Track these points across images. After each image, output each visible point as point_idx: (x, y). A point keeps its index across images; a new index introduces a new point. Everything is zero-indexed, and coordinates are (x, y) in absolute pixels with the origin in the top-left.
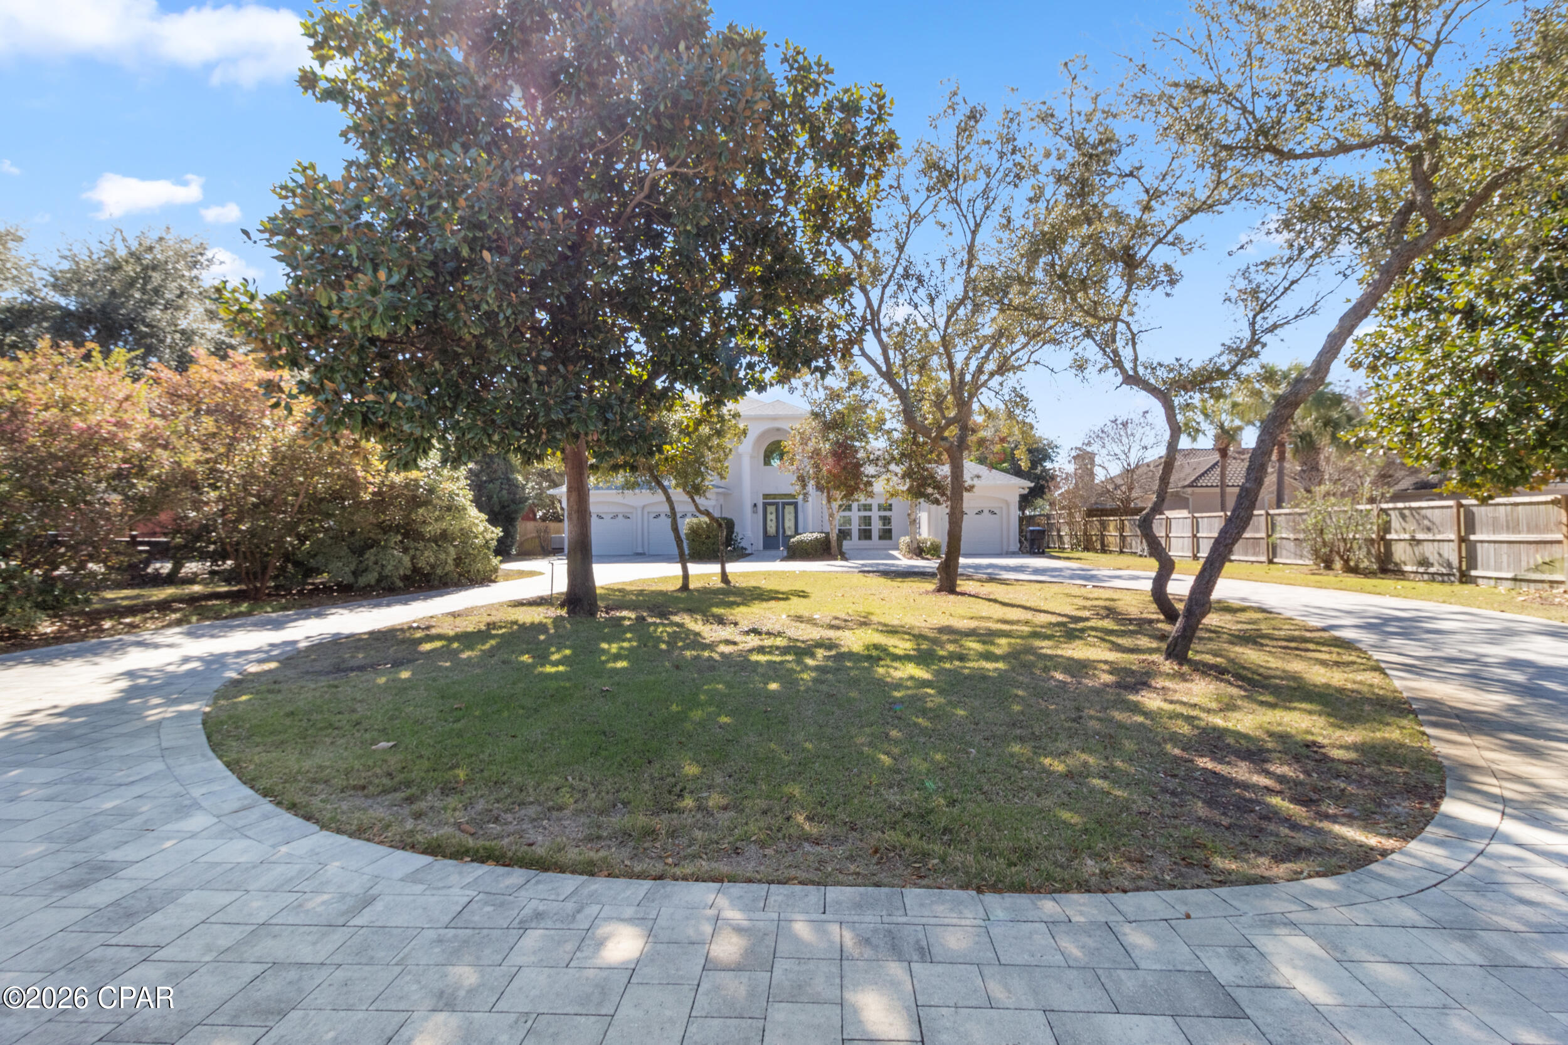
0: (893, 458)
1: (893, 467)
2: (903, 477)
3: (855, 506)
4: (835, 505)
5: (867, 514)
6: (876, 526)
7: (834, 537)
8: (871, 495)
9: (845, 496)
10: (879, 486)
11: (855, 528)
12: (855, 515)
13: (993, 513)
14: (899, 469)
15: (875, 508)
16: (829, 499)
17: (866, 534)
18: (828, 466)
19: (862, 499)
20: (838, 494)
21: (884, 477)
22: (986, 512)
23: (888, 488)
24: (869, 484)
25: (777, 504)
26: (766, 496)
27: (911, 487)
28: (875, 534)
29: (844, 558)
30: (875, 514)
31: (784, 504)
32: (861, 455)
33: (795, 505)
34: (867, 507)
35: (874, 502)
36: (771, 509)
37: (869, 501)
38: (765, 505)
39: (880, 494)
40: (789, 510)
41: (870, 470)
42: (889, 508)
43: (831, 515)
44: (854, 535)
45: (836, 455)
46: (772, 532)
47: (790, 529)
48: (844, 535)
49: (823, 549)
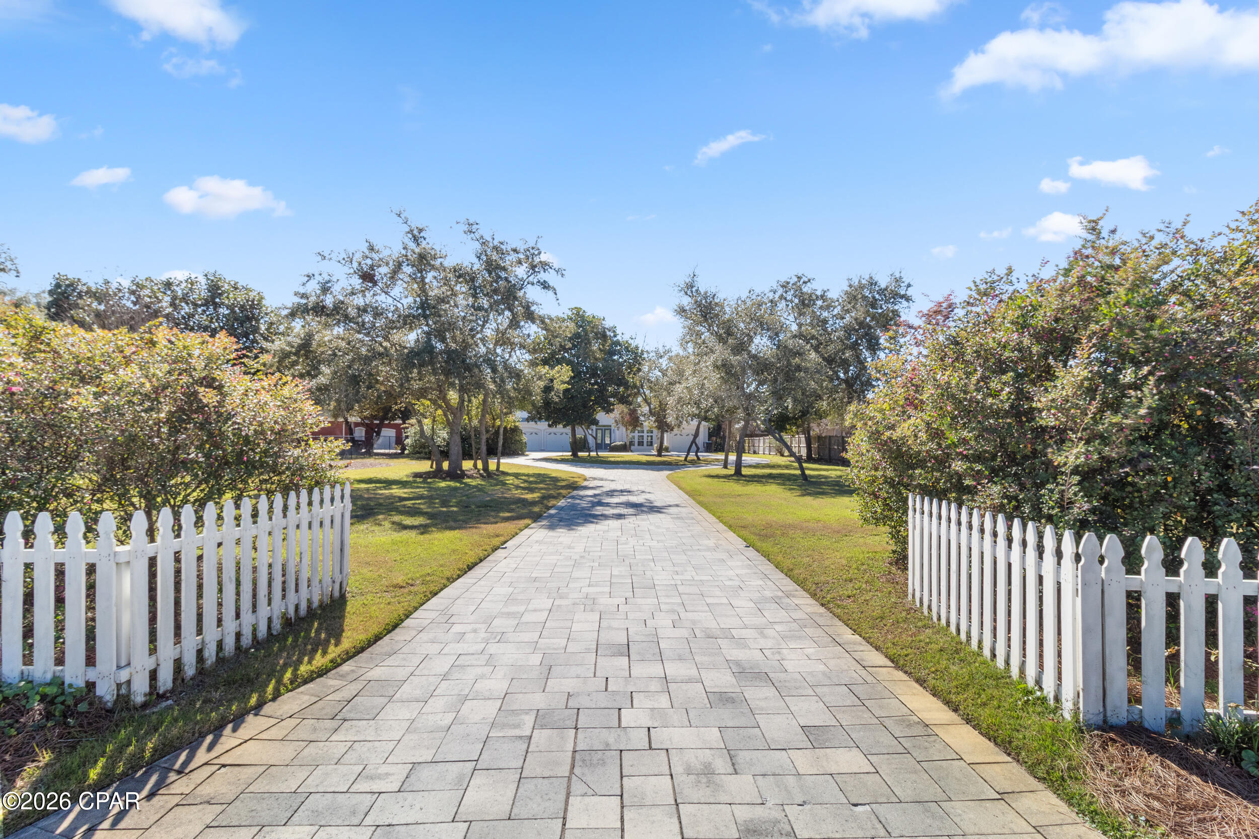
3: (636, 432)
4: (629, 431)
5: (642, 435)
6: (646, 441)
7: (628, 443)
8: (643, 428)
9: (633, 428)
10: (646, 424)
11: (636, 441)
12: (637, 436)
14: (653, 419)
15: (645, 433)
16: (627, 429)
17: (641, 443)
18: (627, 418)
19: (640, 429)
20: (630, 427)
21: (647, 421)
22: (690, 435)
23: (649, 425)
24: (642, 424)
25: (602, 430)
26: (597, 426)
28: (645, 443)
29: (632, 451)
30: (645, 435)
31: (605, 430)
32: (639, 412)
33: (611, 431)
34: (642, 432)
35: (645, 430)
36: (599, 432)
37: (642, 430)
38: (596, 430)
39: (646, 427)
40: (607, 432)
41: (642, 418)
42: (651, 433)
43: (627, 435)
44: (636, 443)
45: (630, 414)
46: (599, 442)
47: (608, 441)
48: (632, 443)
49: (624, 448)
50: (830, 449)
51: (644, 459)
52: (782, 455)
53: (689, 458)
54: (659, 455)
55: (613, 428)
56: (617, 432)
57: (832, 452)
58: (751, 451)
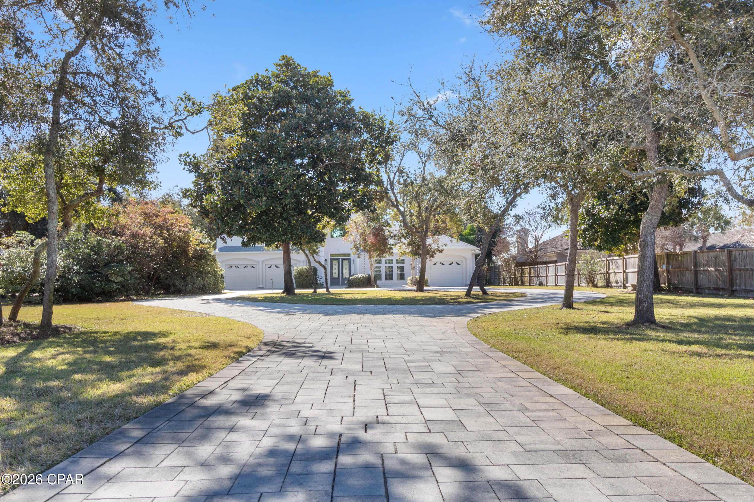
0: (403, 236)
1: (403, 240)
2: (408, 245)
3: (383, 260)
4: (373, 259)
5: (390, 265)
6: (396, 272)
7: (372, 276)
8: (391, 254)
9: (378, 255)
10: (396, 250)
11: (383, 273)
12: (383, 266)
13: (458, 264)
14: (406, 241)
15: (395, 261)
16: (370, 257)
17: (389, 277)
18: (371, 240)
19: (387, 257)
20: (375, 254)
21: (398, 245)
22: (455, 263)
23: (401, 250)
24: (391, 248)
25: (338, 260)
26: (332, 255)
27: (412, 250)
28: (395, 277)
29: (378, 287)
30: (395, 265)
31: (343, 260)
32: (387, 233)
33: (349, 260)
34: (391, 261)
35: (394, 258)
36: (335, 262)
37: (391, 258)
38: (332, 260)
39: (397, 254)
40: (346, 263)
41: (391, 241)
42: (403, 261)
43: (371, 265)
44: (383, 277)
45: (374, 235)
46: (335, 275)
47: (346, 274)
48: (378, 277)
49: (367, 282)
50: (696, 273)
51: (398, 295)
52: (595, 286)
53: (473, 292)
54: (420, 289)
55: (352, 257)
56: (358, 260)
57: (701, 277)
58: (535, 280)
